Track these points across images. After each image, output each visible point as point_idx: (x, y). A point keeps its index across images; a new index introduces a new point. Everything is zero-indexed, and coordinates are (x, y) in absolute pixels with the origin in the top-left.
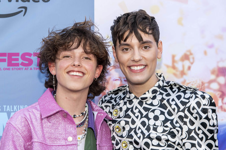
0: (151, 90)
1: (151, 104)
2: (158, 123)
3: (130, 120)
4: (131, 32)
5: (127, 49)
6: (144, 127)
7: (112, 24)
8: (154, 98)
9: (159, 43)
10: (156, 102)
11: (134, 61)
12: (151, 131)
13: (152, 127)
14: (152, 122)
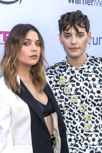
0: (86, 63)
1: (88, 72)
2: (96, 82)
3: (75, 84)
4: (71, 26)
5: (68, 36)
6: (87, 86)
7: (60, 19)
8: (89, 67)
9: (89, 33)
10: (90, 70)
11: (72, 44)
12: (93, 88)
13: (92, 86)
14: (91, 82)
